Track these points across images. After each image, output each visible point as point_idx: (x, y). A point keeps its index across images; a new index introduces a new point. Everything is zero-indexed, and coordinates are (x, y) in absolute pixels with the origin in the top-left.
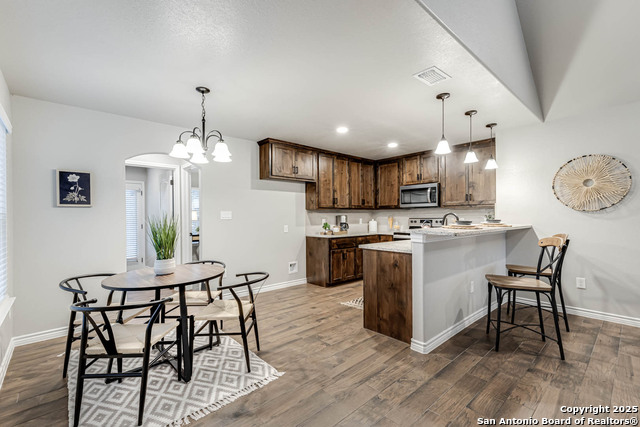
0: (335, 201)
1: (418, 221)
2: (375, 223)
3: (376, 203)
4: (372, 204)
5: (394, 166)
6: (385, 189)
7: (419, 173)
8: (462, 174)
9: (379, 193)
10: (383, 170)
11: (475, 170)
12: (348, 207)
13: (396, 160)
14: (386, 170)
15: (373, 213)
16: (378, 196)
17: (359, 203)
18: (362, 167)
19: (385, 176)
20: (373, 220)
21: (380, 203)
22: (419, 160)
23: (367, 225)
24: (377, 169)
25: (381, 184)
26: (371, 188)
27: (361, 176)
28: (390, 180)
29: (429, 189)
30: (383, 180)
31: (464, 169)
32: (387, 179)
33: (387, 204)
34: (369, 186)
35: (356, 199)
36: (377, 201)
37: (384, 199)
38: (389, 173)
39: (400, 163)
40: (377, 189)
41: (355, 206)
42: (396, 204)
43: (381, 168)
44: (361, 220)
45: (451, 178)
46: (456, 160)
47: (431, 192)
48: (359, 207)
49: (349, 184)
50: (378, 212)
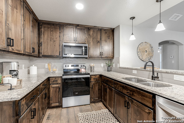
0: (10, 42)
1: (70, 65)
2: (36, 67)
3: (39, 53)
4: (36, 53)
5: (56, 28)
6: (48, 43)
7: (75, 37)
8: (98, 42)
9: (42, 45)
10: (46, 29)
11: (104, 41)
12: (23, 53)
13: (58, 24)
14: (50, 30)
15: (30, 60)
16: (41, 48)
17: (30, 51)
18: (31, 19)
19: (48, 34)
20: (33, 65)
21: (44, 53)
22: (75, 28)
23: (27, 69)
24: (40, 27)
25: (44, 39)
26: (36, 40)
27: (32, 26)
28: (52, 37)
29: (83, 47)
30: (46, 36)
31: (99, 40)
32: (50, 36)
33: (50, 54)
34: (36, 38)
35: (29, 46)
36: (40, 51)
37: (47, 50)
38: (51, 32)
39: (61, 27)
40: (40, 42)
41: (28, 53)
42: (58, 54)
43: (45, 27)
44: (23, 66)
45: (93, 43)
46: (96, 34)
47: (85, 49)
48: (30, 54)
49: (24, 29)
50: (36, 60)
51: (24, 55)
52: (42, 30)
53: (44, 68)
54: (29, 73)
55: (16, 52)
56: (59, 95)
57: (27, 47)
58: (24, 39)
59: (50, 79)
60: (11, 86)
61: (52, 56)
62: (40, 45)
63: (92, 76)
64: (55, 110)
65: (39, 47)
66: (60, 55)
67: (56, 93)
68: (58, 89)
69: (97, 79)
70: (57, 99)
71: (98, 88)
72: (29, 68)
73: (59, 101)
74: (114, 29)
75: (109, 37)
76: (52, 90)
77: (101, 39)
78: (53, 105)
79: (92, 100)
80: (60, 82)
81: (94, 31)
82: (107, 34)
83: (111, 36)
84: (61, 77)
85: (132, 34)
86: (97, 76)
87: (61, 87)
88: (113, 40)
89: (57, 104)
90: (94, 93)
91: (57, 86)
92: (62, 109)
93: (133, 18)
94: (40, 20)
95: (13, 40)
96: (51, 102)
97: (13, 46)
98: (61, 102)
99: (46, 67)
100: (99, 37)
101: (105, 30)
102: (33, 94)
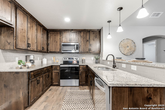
0: (29, 45)
1: (68, 58)
2: (46, 59)
3: (47, 50)
4: (46, 50)
5: (58, 33)
6: (52, 43)
7: (70, 38)
8: (88, 41)
9: (49, 45)
10: (52, 34)
11: (92, 40)
12: (36, 50)
13: (59, 31)
14: (54, 35)
15: (43, 55)
16: (48, 47)
17: (41, 49)
18: (42, 30)
19: (53, 37)
20: (45, 58)
21: (50, 50)
22: (70, 32)
23: (41, 60)
24: (48, 33)
25: (50, 41)
26: (45, 42)
27: (42, 34)
28: (55, 40)
29: (76, 45)
30: (51, 39)
31: (88, 39)
32: (54, 39)
33: (54, 51)
34: (45, 41)
35: (40, 46)
36: (48, 49)
37: (52, 48)
38: (55, 36)
39: (61, 32)
40: (48, 43)
41: (39, 50)
42: (59, 51)
43: (51, 33)
44: (39, 58)
45: (83, 42)
46: (85, 35)
47: (76, 47)
48: (41, 51)
49: (37, 37)
50: (47, 54)
51: (37, 51)
52: (49, 35)
53: (51, 60)
54: (42, 63)
55: (32, 50)
56: (58, 78)
57: (39, 47)
58: (36, 43)
59: (53, 66)
60: (28, 67)
61: (55, 52)
62: (48, 45)
63: (80, 66)
64: (55, 87)
65: (47, 46)
66: (60, 51)
67: (56, 76)
68: (57, 74)
69: (84, 68)
70: (57, 80)
71: (85, 75)
72: (42, 59)
73: (58, 81)
74: (100, 30)
75: (96, 36)
76: (54, 74)
77: (89, 38)
78: (54, 84)
79: (81, 83)
80: (59, 69)
81: (84, 33)
82: (94, 35)
83: (98, 36)
84: (59, 66)
85: (109, 34)
86: (84, 66)
87: (60, 73)
88: (99, 39)
89: (57, 83)
90: (82, 78)
91: (57, 71)
92: (60, 87)
93: (109, 22)
94: (48, 29)
95: (30, 44)
96: (53, 81)
97: (30, 47)
98: (59, 82)
99: (52, 59)
100: (88, 37)
101: (93, 31)
102: (38, 72)
